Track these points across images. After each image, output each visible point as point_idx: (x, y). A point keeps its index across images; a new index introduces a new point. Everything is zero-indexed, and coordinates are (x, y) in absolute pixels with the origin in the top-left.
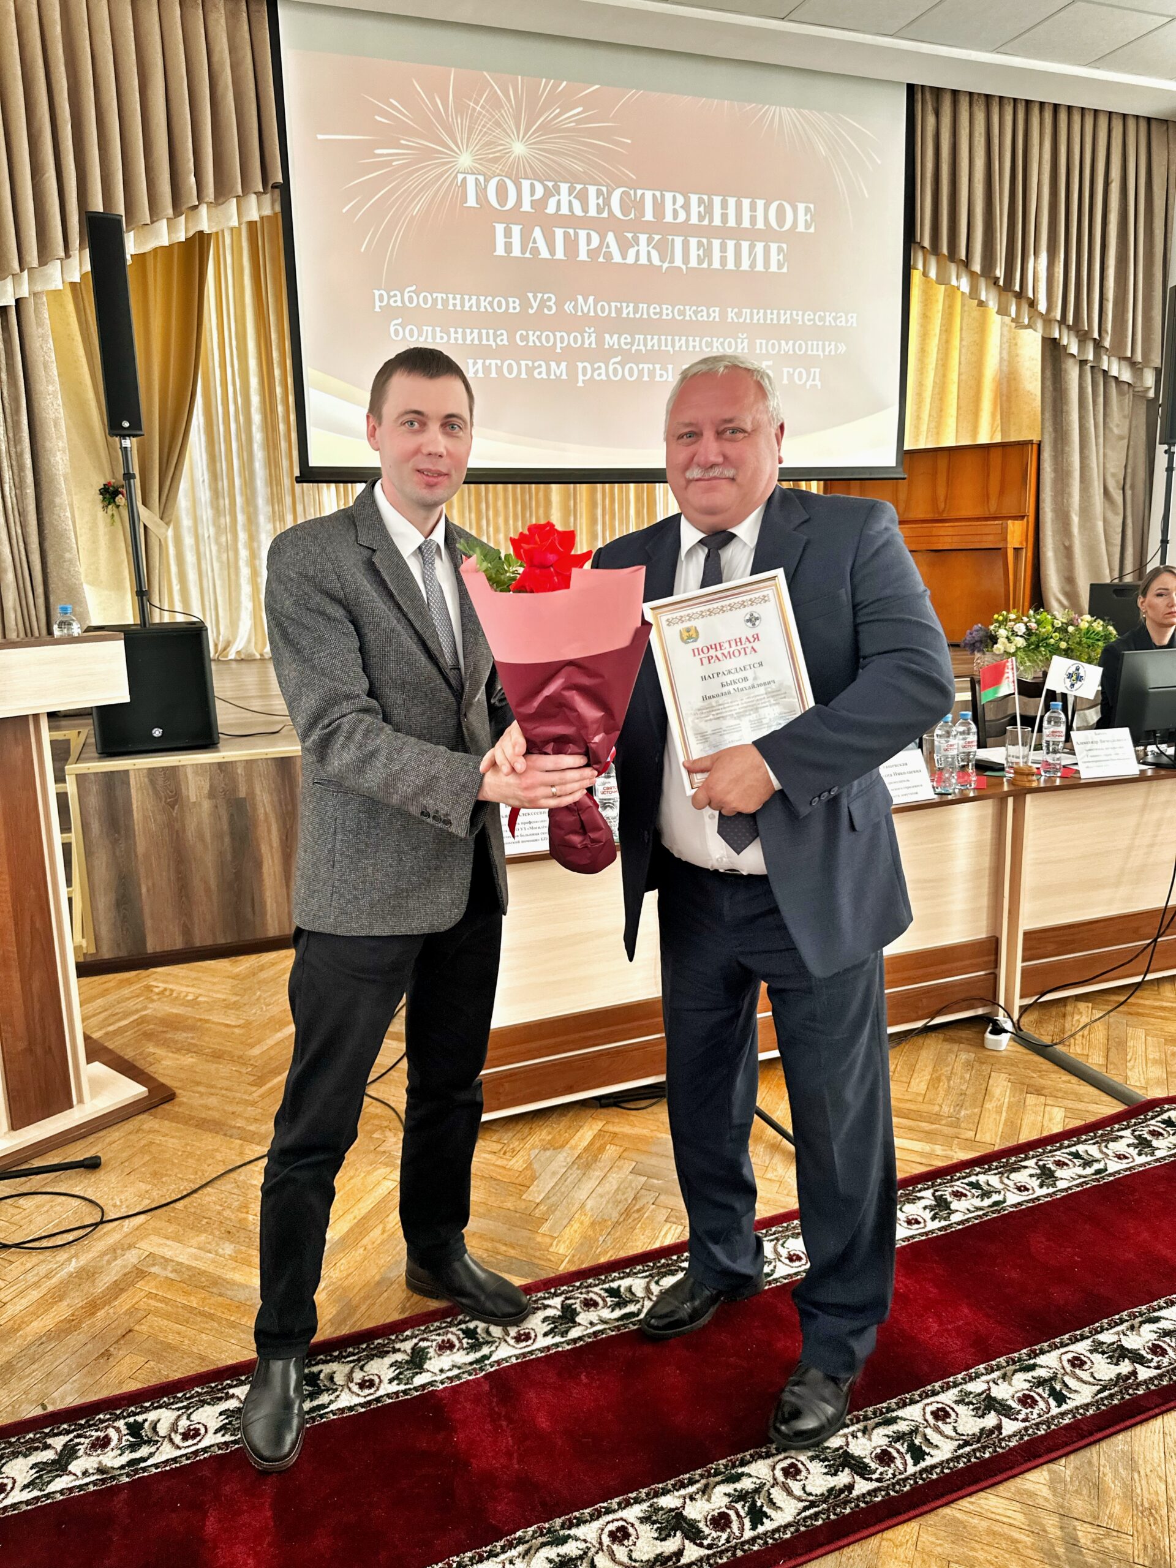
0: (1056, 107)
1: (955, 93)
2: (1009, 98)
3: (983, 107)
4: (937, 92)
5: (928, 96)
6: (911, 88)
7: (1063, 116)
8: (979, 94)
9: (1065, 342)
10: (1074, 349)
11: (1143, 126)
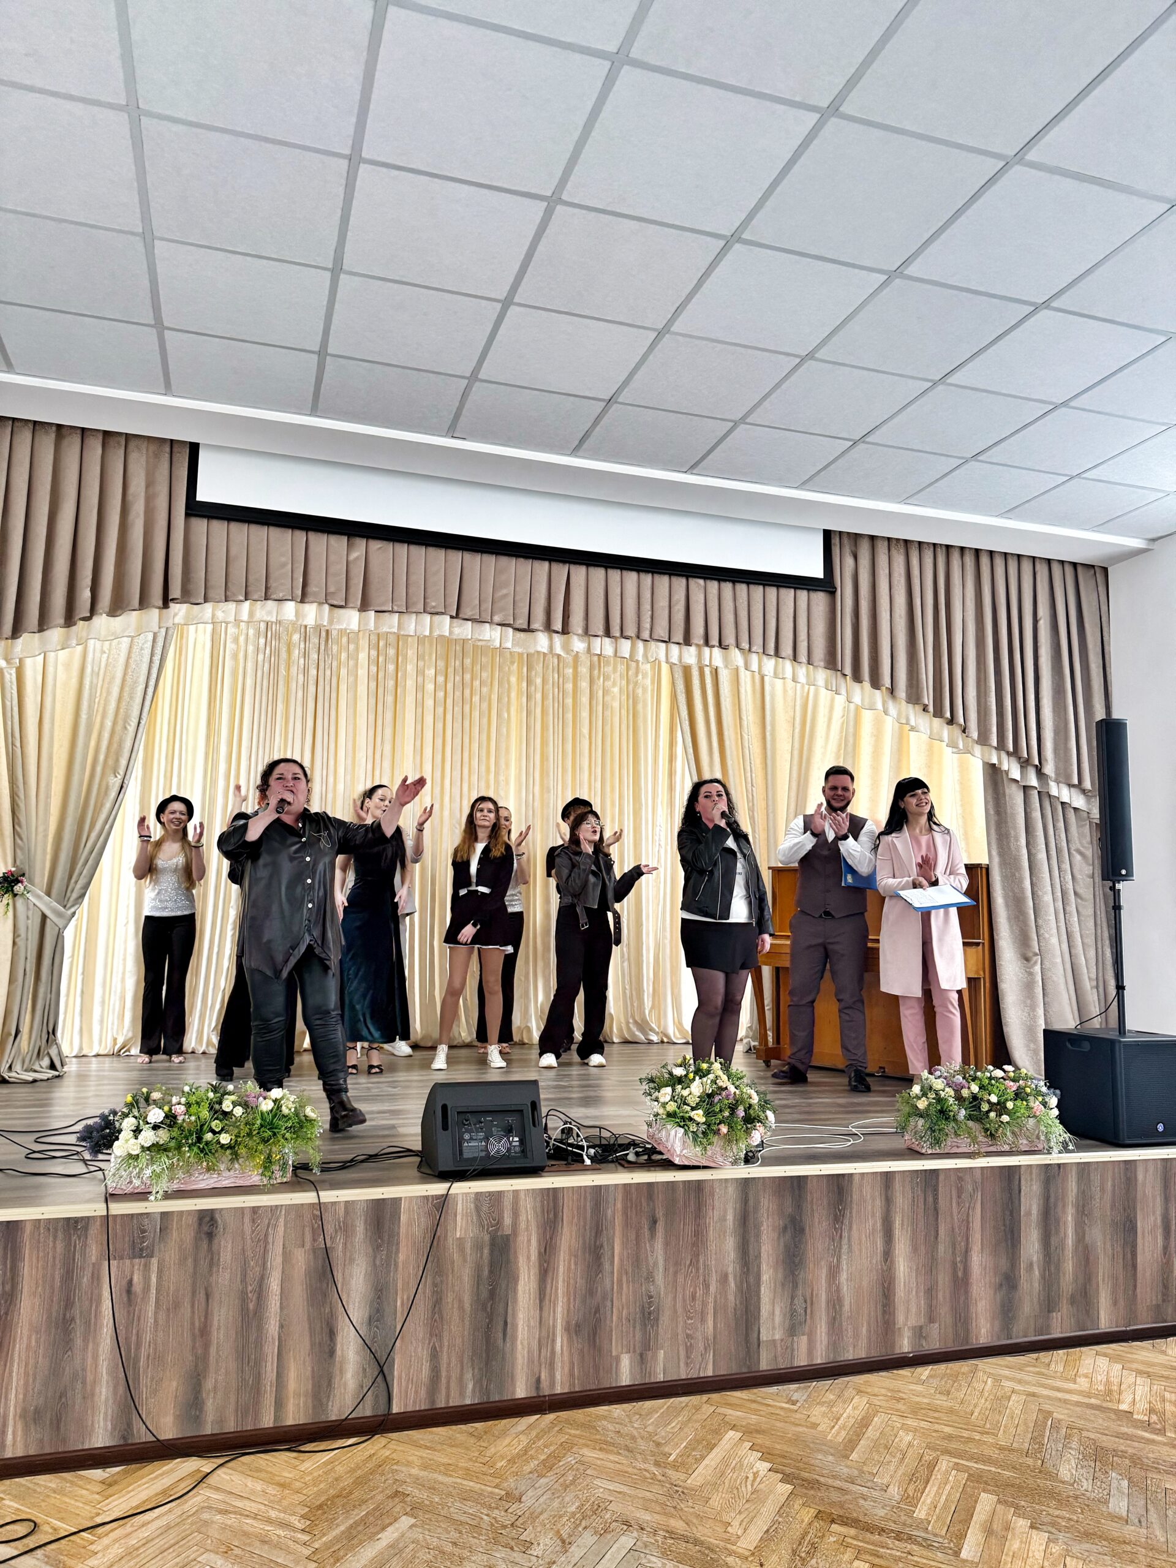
0: (977, 552)
1: (873, 538)
2: (928, 544)
3: (902, 551)
4: (856, 537)
5: (845, 541)
6: (827, 535)
7: (985, 561)
8: (898, 540)
9: (1005, 767)
10: (1015, 774)
11: (1069, 570)
